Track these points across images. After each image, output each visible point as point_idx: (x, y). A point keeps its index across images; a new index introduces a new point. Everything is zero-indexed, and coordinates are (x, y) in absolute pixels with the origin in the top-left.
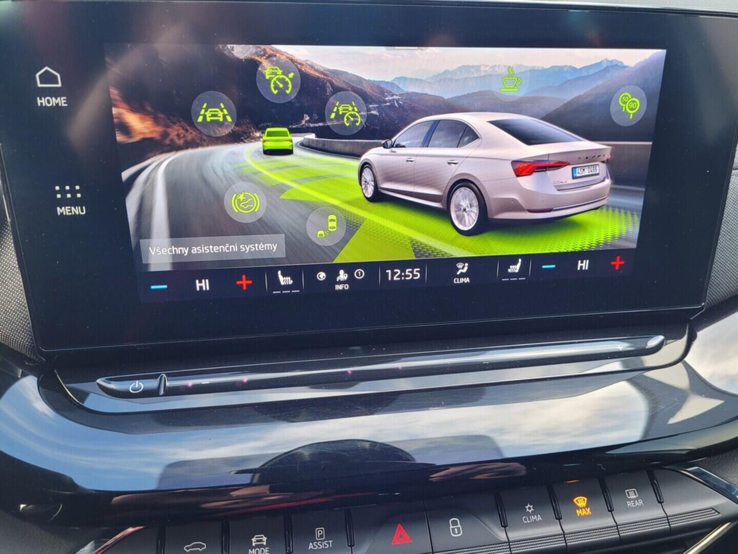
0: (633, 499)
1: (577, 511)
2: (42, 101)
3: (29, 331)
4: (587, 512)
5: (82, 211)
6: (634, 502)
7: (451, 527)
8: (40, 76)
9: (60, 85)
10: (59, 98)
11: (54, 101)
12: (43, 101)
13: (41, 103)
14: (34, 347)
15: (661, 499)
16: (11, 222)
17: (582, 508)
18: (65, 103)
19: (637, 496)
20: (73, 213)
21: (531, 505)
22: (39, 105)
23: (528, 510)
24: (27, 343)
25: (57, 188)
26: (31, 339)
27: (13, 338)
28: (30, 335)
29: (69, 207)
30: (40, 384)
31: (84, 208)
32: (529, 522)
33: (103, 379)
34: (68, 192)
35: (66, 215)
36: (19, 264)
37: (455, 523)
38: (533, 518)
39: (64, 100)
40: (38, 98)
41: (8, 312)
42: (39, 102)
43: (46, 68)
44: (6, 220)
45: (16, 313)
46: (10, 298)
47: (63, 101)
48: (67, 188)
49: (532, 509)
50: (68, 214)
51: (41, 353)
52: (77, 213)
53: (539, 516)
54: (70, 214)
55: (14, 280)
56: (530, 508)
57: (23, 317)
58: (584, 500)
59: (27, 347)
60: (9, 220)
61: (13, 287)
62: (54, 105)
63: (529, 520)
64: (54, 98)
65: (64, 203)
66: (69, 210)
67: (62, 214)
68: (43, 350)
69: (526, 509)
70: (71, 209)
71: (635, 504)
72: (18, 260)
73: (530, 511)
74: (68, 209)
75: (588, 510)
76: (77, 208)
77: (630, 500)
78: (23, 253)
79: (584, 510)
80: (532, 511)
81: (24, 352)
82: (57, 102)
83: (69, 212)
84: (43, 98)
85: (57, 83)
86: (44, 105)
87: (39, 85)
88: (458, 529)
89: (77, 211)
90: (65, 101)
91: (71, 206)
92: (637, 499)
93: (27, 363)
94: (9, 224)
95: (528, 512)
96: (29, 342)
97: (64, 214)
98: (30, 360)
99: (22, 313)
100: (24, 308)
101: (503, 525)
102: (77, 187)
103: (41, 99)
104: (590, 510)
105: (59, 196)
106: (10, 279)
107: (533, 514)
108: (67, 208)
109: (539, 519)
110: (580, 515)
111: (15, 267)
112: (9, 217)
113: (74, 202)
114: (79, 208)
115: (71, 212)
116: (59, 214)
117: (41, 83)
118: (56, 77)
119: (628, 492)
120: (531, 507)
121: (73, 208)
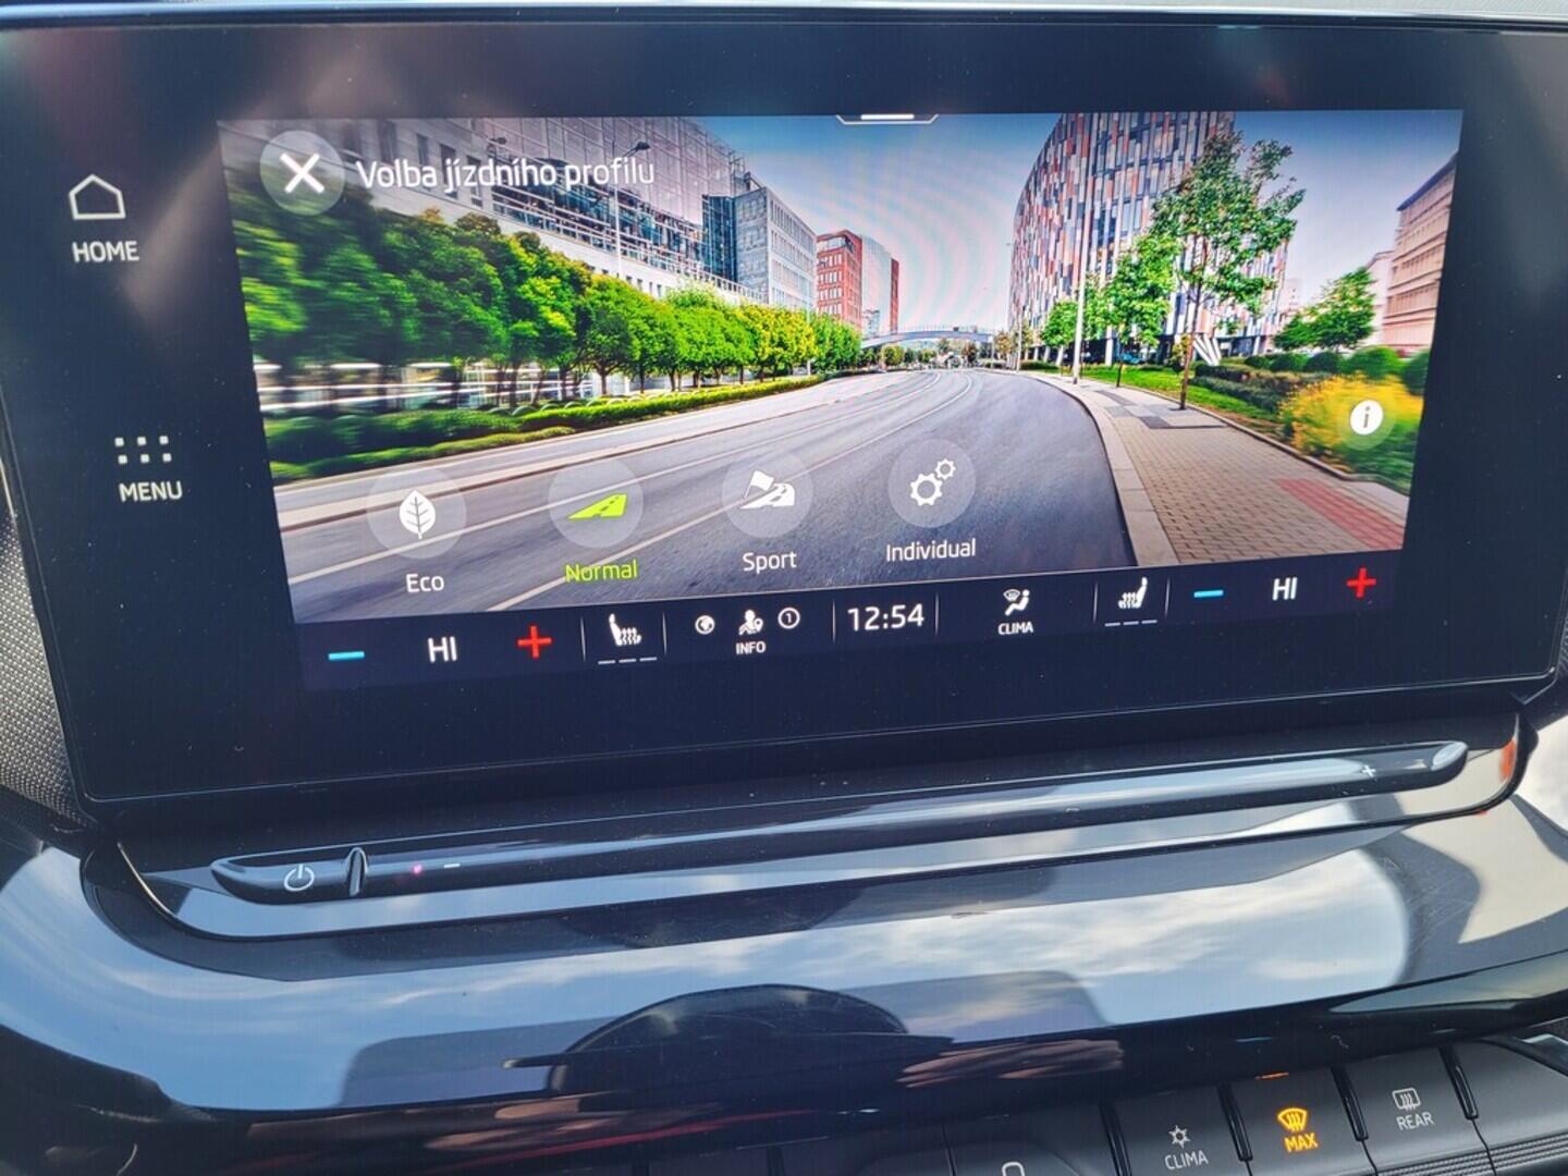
0: (1409, 1112)
1: (1287, 1140)
2: (83, 252)
3: (61, 758)
4: (1308, 1142)
5: (175, 492)
6: (1413, 1118)
8: (78, 196)
9: (122, 215)
10: (120, 244)
11: (109, 251)
12: (85, 251)
13: (82, 256)
14: (71, 792)
15: (1471, 1111)
16: (17, 519)
17: (1296, 1134)
18: (133, 254)
19: (1419, 1103)
20: (155, 497)
21: (1182, 1129)
22: (77, 259)
23: (1176, 1140)
24: (57, 785)
25: (119, 442)
26: (65, 777)
27: (26, 775)
28: (63, 768)
29: (146, 484)
30: (86, 874)
31: (179, 484)
32: (1178, 1167)
33: (225, 861)
34: (143, 450)
35: (139, 502)
36: (36, 611)
37: (1014, 1173)
38: (1188, 1158)
39: (131, 247)
40: (75, 245)
41: (14, 716)
42: (77, 252)
43: (92, 178)
44: (8, 515)
45: (31, 719)
46: (18, 686)
47: (129, 251)
48: (142, 441)
49: (1185, 1139)
50: (143, 498)
51: (87, 805)
52: (164, 496)
53: (1201, 1153)
54: (149, 498)
55: (27, 645)
56: (1180, 1136)
57: (47, 727)
58: (1301, 1115)
59: (56, 793)
60: (13, 514)
61: (24, 660)
62: (110, 258)
63: (1180, 1163)
64: (109, 245)
65: (135, 474)
66: (147, 491)
67: (130, 498)
68: (93, 799)
69: (1172, 1138)
70: (149, 488)
71: (1414, 1124)
72: (34, 602)
73: (1181, 1143)
74: (144, 488)
75: (1311, 1138)
76: (163, 484)
77: (1404, 1113)
78: (45, 588)
79: (1300, 1137)
80: (1186, 1144)
81: (50, 804)
82: (116, 253)
83: (145, 495)
84: (85, 245)
85: (116, 210)
86: (87, 259)
87: (77, 216)
89: (162, 491)
90: (134, 250)
91: (150, 481)
92: (1419, 1111)
93: (57, 829)
94: (14, 522)
95: (1178, 1145)
96: (61, 783)
97: (136, 498)
98: (63, 822)
99: (45, 718)
100: (48, 707)
101: (1121, 1174)
102: (164, 440)
103: (80, 247)
104: (1316, 1139)
105: (123, 459)
106: (17, 644)
107: (1188, 1149)
108: (141, 485)
109: (1201, 1160)
110: (1293, 1149)
111: (28, 617)
112: (14, 508)
113: (156, 473)
114: (168, 484)
115: (150, 494)
116: (124, 499)
117: (81, 211)
118: (114, 197)
119: (1397, 1095)
120: (1183, 1132)
121: (154, 485)
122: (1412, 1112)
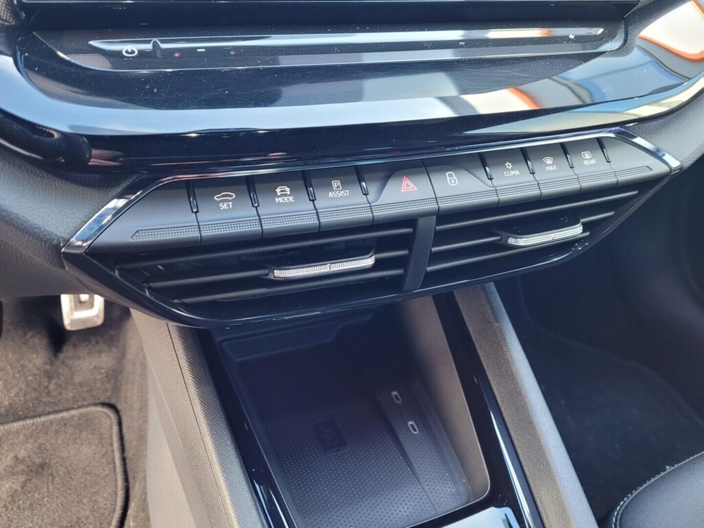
0: (587, 159)
1: (547, 167)
4: (554, 168)
6: (589, 161)
7: (448, 178)
15: (609, 159)
17: (550, 165)
19: (591, 156)
21: (510, 163)
23: (507, 167)
32: (509, 175)
37: (451, 176)
38: (512, 173)
49: (511, 166)
53: (517, 171)
56: (509, 165)
58: (551, 159)
63: (510, 174)
69: (506, 166)
71: (589, 163)
73: (510, 168)
75: (555, 167)
77: (586, 159)
79: (551, 167)
80: (511, 168)
88: (454, 180)
92: (591, 159)
95: (508, 168)
101: (489, 177)
104: (556, 167)
107: (512, 169)
109: (517, 174)
110: (549, 170)
119: (584, 154)
120: (510, 164)
122: (589, 159)
